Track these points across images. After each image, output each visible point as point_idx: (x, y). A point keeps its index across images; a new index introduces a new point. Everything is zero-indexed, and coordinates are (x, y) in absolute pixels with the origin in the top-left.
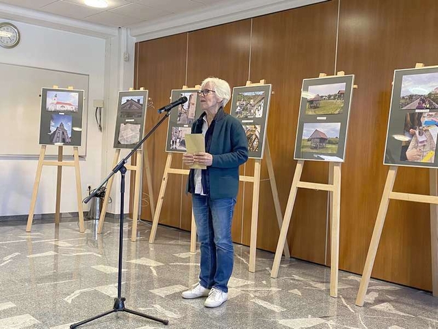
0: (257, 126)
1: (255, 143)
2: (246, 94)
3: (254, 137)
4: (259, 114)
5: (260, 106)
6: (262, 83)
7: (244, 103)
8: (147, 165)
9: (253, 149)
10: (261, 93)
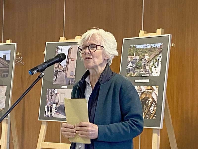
0: (154, 87)
1: (153, 108)
2: (139, 47)
3: (150, 100)
4: (156, 72)
5: (158, 61)
6: (159, 32)
7: (138, 58)
8: (15, 138)
9: (150, 115)
10: (158, 45)
